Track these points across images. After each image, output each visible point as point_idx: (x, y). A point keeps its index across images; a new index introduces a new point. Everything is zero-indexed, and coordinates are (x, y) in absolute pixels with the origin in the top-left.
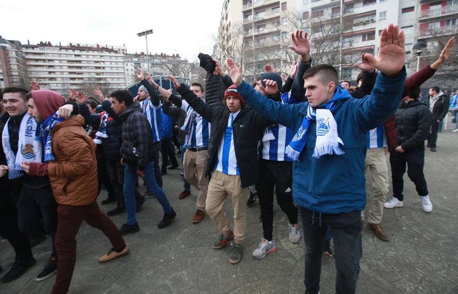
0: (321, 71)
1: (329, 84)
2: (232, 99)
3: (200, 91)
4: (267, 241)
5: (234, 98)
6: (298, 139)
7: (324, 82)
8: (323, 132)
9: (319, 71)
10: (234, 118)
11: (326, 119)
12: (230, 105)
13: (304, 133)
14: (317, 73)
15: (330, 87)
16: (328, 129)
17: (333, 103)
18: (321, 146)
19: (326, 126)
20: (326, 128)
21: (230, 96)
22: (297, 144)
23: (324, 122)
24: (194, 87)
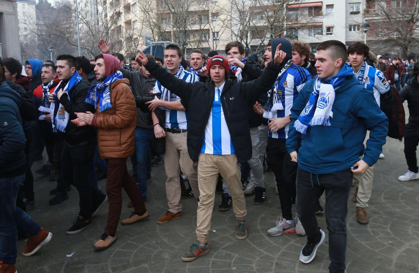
0: (333, 47)
1: (337, 60)
2: (217, 68)
3: (178, 56)
4: (284, 220)
5: (219, 67)
6: (306, 114)
7: (333, 57)
8: (323, 105)
9: (331, 46)
10: (221, 91)
11: (327, 93)
12: (215, 74)
13: (311, 108)
14: (329, 47)
15: (338, 62)
16: (327, 104)
17: (337, 79)
18: (319, 117)
19: (326, 101)
20: (326, 102)
21: (216, 65)
22: (305, 119)
23: (325, 97)
24: (170, 50)
